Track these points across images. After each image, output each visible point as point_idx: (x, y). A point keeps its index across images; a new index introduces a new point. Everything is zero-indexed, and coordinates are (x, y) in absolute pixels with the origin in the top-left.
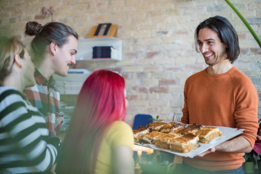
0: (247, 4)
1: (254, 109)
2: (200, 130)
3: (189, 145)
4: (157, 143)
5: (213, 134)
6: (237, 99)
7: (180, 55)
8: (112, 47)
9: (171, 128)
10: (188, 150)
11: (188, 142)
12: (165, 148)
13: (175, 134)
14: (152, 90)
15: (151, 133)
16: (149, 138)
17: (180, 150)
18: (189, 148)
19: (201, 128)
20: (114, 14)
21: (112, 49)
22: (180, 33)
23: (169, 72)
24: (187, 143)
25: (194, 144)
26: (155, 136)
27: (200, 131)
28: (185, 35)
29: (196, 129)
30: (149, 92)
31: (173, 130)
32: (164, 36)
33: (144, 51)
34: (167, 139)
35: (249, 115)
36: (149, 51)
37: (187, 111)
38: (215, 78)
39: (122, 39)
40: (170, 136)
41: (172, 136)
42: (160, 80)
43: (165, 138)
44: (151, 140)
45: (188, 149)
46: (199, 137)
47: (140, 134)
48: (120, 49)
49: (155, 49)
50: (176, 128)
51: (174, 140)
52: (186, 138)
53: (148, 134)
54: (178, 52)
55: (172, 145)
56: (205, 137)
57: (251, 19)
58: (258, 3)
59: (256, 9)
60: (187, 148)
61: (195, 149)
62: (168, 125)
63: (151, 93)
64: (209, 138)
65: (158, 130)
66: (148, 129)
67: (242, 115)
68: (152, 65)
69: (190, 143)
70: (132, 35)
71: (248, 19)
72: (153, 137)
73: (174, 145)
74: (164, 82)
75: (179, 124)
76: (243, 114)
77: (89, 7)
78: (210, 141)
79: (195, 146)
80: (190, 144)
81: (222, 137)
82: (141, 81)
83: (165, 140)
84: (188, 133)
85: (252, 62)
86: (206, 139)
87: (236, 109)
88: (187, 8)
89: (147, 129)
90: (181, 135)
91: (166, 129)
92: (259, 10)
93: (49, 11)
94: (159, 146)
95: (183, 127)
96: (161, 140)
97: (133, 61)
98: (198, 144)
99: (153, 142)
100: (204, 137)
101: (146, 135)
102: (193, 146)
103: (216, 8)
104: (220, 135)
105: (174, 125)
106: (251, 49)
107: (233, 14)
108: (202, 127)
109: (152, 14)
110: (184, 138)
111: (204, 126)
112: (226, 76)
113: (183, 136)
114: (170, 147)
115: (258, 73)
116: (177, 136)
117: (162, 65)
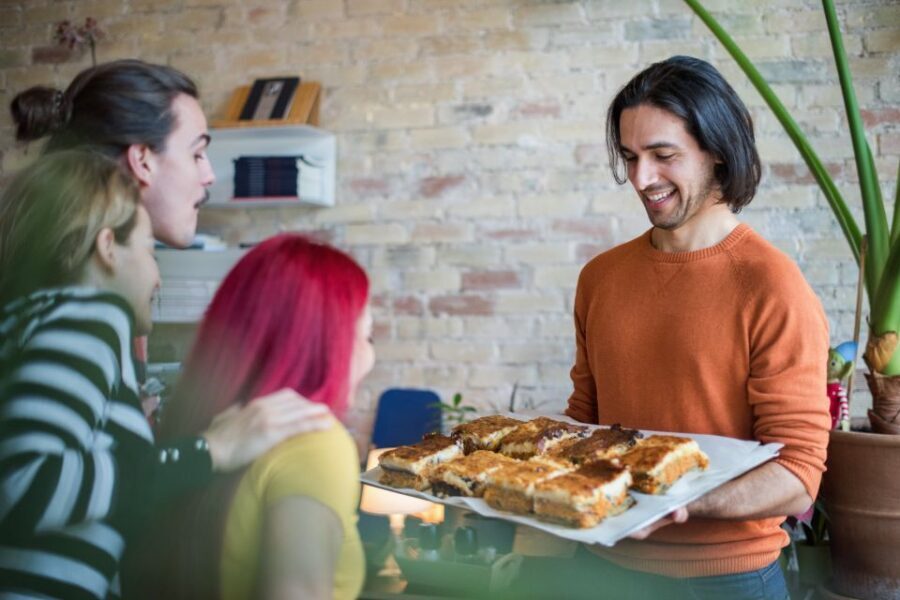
0: (761, 14)
1: (812, 369)
2: (636, 447)
3: (600, 503)
4: (491, 495)
5: (678, 462)
6: (754, 336)
7: (532, 188)
8: (302, 158)
9: (536, 440)
10: (597, 518)
11: (596, 492)
12: (517, 512)
13: (551, 463)
14: (438, 306)
15: (469, 456)
16: (465, 476)
17: (569, 518)
18: (600, 511)
19: (639, 442)
20: (307, 44)
21: (300, 165)
22: (532, 110)
23: (495, 243)
24: (592, 495)
25: (616, 498)
26: (483, 470)
27: (636, 451)
28: (550, 118)
29: (620, 442)
30: (428, 313)
31: (543, 445)
32: (478, 120)
33: (413, 171)
34: (524, 481)
35: (798, 388)
36: (428, 172)
37: (586, 375)
38: (680, 264)
39: (335, 132)
40: (535, 469)
41: (541, 470)
42: (466, 270)
43: (516, 476)
44: (469, 484)
45: (596, 514)
46: (632, 473)
47: (432, 462)
48: (330, 165)
49: (447, 166)
50: (555, 441)
51: (549, 486)
52: (589, 477)
53: (459, 461)
54: (529, 175)
55: (540, 500)
56: (653, 472)
57: (772, 64)
58: (796, 10)
59: (788, 32)
60: (593, 510)
61: (619, 514)
62: (526, 428)
63: (436, 315)
64: (663, 476)
65: (492, 446)
66: (458, 442)
67: (773, 392)
68: (438, 220)
69: (601, 494)
70: (370, 117)
71: (765, 65)
72: (478, 473)
73: (548, 501)
74: (478, 278)
75: (564, 427)
76: (778, 386)
77: (221, 21)
78: (668, 484)
79: (619, 504)
80: (604, 497)
81: (709, 470)
82: (402, 276)
83: (517, 483)
84: (594, 460)
85: (777, 210)
86: (656, 479)
87: (751, 369)
88: (557, 26)
89: (455, 444)
90: (571, 464)
91: (521, 441)
92: (799, 35)
93: (81, 33)
94: (498, 503)
95: (575, 435)
96: (505, 484)
97: (373, 206)
98: (629, 498)
99: (476, 490)
100: (649, 473)
101: (452, 466)
102: (613, 504)
103: (655, 26)
104: (701, 465)
105: (547, 429)
106: (772, 167)
107: (712, 47)
108: (642, 436)
109: (439, 46)
110: (583, 478)
111: (647, 434)
112: (717, 256)
113: (578, 471)
114: (536, 507)
115: (798, 247)
116: (556, 469)
117: (471, 220)
